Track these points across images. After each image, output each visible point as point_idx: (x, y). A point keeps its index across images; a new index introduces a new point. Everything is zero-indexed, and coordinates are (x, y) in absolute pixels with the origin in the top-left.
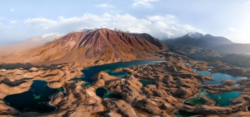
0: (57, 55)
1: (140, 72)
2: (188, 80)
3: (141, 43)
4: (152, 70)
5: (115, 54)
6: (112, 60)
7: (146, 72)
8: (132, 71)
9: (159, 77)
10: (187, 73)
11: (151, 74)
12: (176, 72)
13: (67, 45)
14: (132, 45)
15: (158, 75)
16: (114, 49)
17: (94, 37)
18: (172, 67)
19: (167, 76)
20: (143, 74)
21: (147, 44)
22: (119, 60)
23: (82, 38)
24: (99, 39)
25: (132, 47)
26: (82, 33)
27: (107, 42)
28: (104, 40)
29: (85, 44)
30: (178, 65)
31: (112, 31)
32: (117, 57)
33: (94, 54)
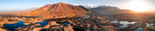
0: (37, 14)
1: (75, 23)
2: (107, 27)
3: (79, 9)
4: (83, 22)
5: (65, 14)
6: (62, 16)
7: (79, 23)
8: (71, 22)
9: (87, 26)
10: (105, 22)
11: (82, 24)
12: (98, 23)
13: (43, 10)
14: (74, 10)
15: (87, 25)
16: (64, 11)
17: (56, 6)
18: (95, 20)
19: (93, 25)
20: (77, 24)
21: (81, 10)
22: (66, 16)
23: (50, 7)
24: (58, 7)
25: (74, 11)
26: (51, 5)
27: (62, 8)
28: (60, 7)
29: (51, 9)
30: (98, 18)
31: (65, 4)
32: (65, 15)
33: (55, 13)
